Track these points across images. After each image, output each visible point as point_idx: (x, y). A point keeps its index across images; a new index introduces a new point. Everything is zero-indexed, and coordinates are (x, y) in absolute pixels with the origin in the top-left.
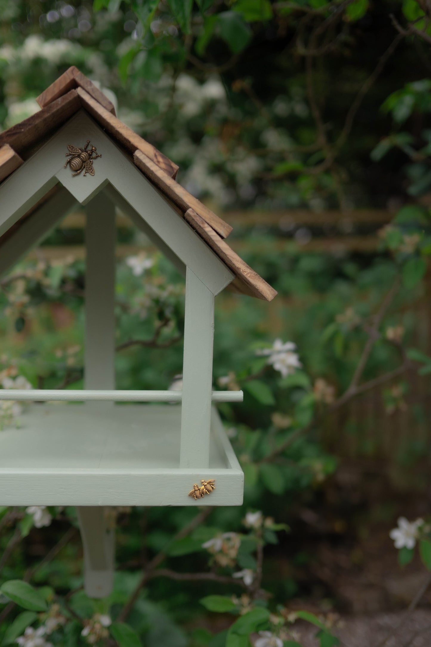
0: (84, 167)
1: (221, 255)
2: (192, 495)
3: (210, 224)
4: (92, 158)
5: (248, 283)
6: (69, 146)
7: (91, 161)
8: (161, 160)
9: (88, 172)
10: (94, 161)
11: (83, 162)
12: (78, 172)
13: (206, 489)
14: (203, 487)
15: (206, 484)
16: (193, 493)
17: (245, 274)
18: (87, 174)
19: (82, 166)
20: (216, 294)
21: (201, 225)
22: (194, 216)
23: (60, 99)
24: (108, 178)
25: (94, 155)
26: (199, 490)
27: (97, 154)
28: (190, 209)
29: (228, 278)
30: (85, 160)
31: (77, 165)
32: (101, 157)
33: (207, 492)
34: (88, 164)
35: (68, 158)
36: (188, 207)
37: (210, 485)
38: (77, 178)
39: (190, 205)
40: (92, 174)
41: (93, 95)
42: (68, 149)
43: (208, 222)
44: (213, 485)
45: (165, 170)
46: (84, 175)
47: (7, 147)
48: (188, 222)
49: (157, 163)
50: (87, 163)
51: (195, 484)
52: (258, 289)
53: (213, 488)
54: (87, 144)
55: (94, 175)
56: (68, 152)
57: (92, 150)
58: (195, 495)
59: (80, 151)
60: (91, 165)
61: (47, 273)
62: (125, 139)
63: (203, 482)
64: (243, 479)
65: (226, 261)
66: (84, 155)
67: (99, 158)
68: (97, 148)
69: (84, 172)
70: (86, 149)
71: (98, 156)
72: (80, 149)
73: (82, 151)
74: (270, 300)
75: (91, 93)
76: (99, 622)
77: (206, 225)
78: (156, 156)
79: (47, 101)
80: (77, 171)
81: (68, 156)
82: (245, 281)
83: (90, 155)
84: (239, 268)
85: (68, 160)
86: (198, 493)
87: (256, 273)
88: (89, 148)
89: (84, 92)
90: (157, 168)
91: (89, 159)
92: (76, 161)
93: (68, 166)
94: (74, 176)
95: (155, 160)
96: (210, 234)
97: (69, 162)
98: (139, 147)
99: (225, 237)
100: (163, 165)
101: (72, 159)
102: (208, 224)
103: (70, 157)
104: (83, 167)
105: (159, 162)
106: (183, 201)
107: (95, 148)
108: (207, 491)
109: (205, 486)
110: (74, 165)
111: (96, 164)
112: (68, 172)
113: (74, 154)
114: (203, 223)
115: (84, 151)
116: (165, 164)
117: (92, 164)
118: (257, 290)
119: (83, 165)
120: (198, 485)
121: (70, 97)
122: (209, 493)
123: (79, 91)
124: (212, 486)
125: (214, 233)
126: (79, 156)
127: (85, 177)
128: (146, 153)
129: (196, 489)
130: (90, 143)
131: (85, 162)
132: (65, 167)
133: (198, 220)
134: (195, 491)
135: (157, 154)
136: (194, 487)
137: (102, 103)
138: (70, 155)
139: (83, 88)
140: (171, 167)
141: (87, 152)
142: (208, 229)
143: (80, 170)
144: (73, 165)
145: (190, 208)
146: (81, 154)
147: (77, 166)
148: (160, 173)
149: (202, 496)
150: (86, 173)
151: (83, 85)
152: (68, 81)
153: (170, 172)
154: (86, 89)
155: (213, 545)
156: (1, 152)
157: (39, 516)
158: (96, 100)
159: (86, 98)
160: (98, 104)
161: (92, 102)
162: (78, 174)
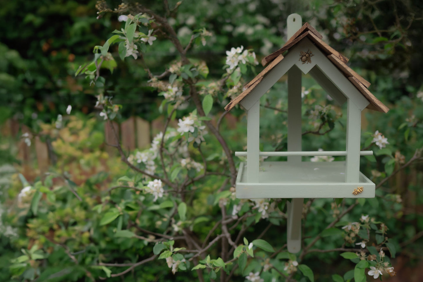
1: (364, 94)
2: (354, 194)
6: (301, 51)
8: (342, 58)
11: (307, 58)
17: (376, 102)
18: (308, 63)
20: (362, 110)
22: (355, 79)
23: (301, 36)
24: (317, 64)
25: (311, 55)
28: (354, 77)
29: (367, 103)
33: (360, 192)
36: (353, 76)
37: (361, 189)
39: (353, 75)
40: (310, 63)
41: (315, 34)
43: (361, 81)
45: (343, 62)
46: (307, 63)
47: (281, 55)
48: (350, 81)
53: (363, 190)
54: (308, 50)
56: (300, 54)
62: (327, 50)
64: (375, 187)
65: (367, 97)
66: (307, 55)
67: (313, 56)
69: (307, 62)
74: (386, 112)
75: (314, 33)
76: (292, 264)
77: (360, 83)
78: (340, 56)
79: (296, 37)
80: (304, 62)
81: (300, 56)
82: (375, 104)
83: (310, 55)
84: (373, 100)
86: (356, 192)
87: (381, 102)
88: (309, 52)
90: (340, 61)
91: (309, 57)
92: (304, 58)
93: (301, 60)
94: (303, 63)
95: (339, 58)
96: (361, 86)
97: (301, 58)
98: (333, 53)
99: (368, 87)
100: (342, 60)
105: (341, 58)
106: (350, 74)
107: (312, 52)
109: (359, 189)
111: (312, 59)
112: (301, 62)
114: (359, 82)
116: (343, 59)
117: (310, 59)
118: (381, 108)
120: (356, 189)
121: (305, 34)
123: (309, 32)
125: (364, 86)
126: (305, 56)
127: (307, 64)
128: (336, 55)
129: (356, 191)
132: (299, 60)
133: (356, 81)
135: (340, 55)
138: (302, 55)
139: (311, 31)
140: (346, 60)
141: (308, 54)
142: (361, 85)
147: (304, 60)
148: (341, 63)
151: (310, 30)
152: (305, 28)
153: (345, 62)
154: (312, 31)
155: (347, 228)
156: (278, 57)
157: (264, 213)
158: (316, 35)
159: (312, 34)
160: (317, 37)
161: (314, 36)
162: (305, 63)
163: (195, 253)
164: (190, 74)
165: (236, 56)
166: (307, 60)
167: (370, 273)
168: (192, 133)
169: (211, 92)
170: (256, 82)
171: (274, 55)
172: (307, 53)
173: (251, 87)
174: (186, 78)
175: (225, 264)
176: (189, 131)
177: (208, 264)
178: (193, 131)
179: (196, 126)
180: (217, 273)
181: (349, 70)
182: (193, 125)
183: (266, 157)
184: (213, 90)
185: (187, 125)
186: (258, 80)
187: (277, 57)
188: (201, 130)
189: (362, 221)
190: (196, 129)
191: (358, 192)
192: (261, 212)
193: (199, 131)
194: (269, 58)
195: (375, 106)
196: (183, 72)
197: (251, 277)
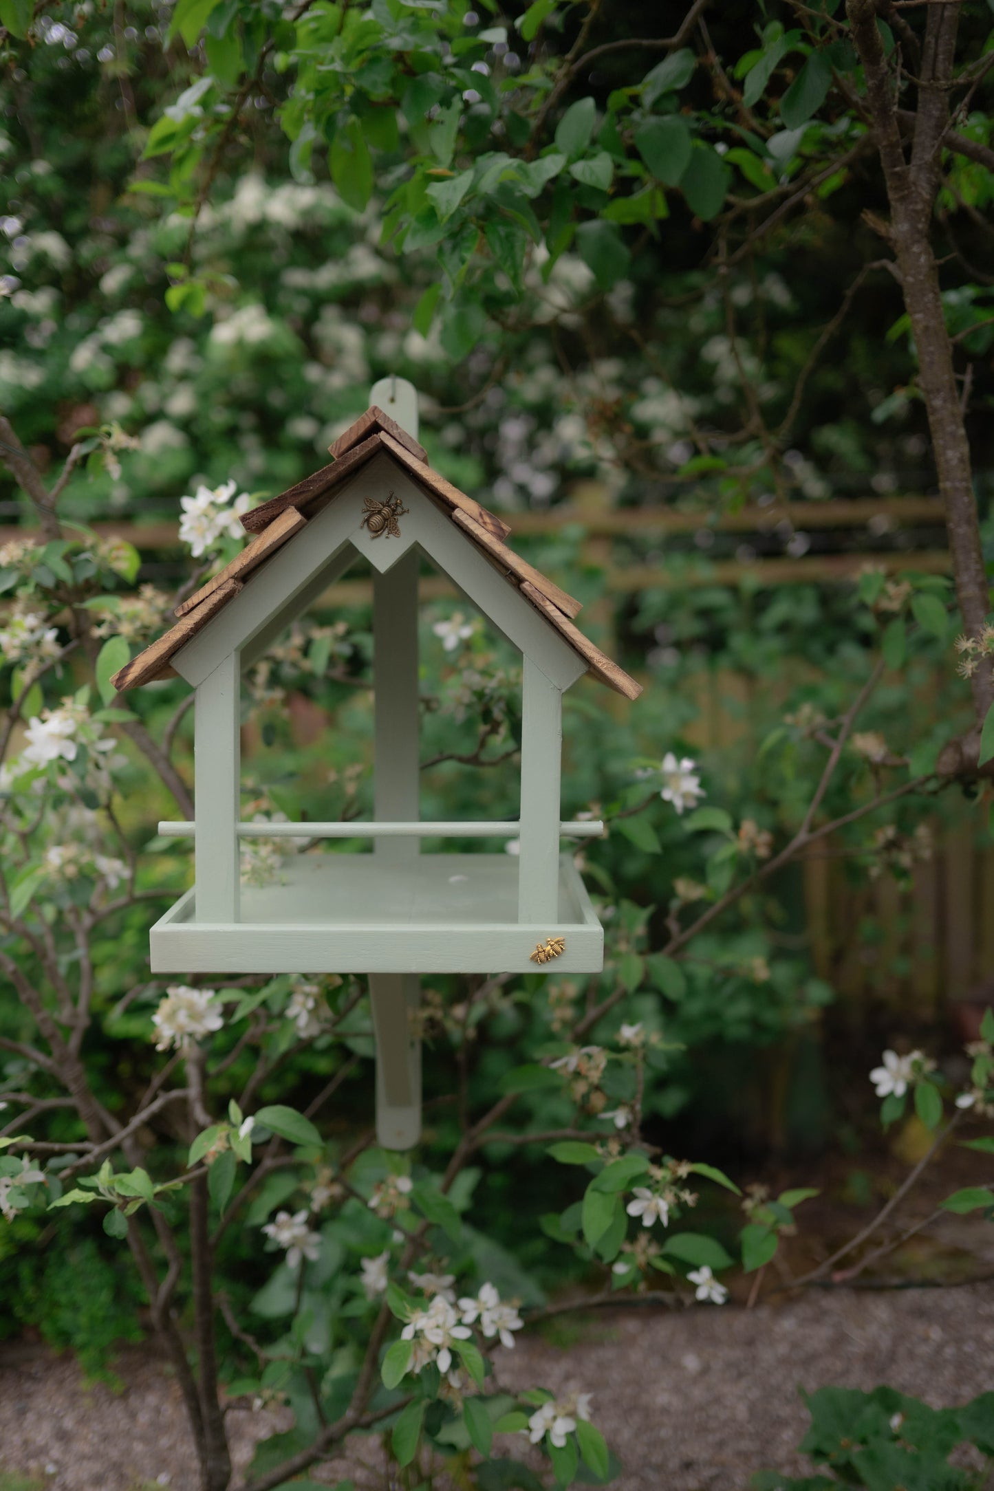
0: (387, 527)
1: (570, 639)
2: (534, 959)
3: (553, 601)
4: (397, 515)
6: (366, 499)
7: (395, 519)
8: (487, 520)
9: (392, 533)
10: (399, 517)
11: (386, 520)
13: (553, 951)
14: (549, 947)
15: (553, 943)
16: (536, 957)
17: (599, 665)
18: (391, 536)
19: (384, 525)
20: (563, 691)
21: (542, 603)
22: (533, 590)
23: (357, 447)
24: (418, 540)
25: (399, 510)
26: (544, 951)
27: (403, 509)
28: (527, 583)
29: (578, 669)
30: (388, 517)
31: (377, 524)
32: (408, 513)
33: (555, 954)
34: (392, 522)
35: (366, 516)
36: (525, 579)
37: (559, 945)
38: (377, 540)
39: (526, 577)
40: (397, 535)
41: (401, 442)
42: (365, 503)
43: (550, 598)
44: (562, 945)
45: (493, 533)
46: (387, 537)
47: (292, 509)
48: (526, 599)
49: (483, 525)
50: (390, 521)
51: (539, 944)
52: (618, 682)
53: (562, 949)
54: (390, 495)
56: (365, 507)
57: (396, 504)
58: (539, 959)
59: (381, 506)
60: (395, 524)
61: (306, 650)
62: (442, 494)
63: (549, 941)
64: (602, 938)
65: (577, 648)
66: (386, 511)
67: (406, 514)
68: (403, 501)
69: (386, 532)
70: (388, 502)
71: (404, 512)
72: (381, 503)
73: (384, 506)
74: (633, 699)
75: (398, 438)
76: (395, 1187)
77: (548, 603)
78: (481, 515)
79: (341, 450)
80: (377, 531)
81: (365, 512)
82: (600, 672)
83: (394, 511)
84: (592, 658)
85: (366, 518)
86: (542, 955)
87: (614, 664)
88: (393, 501)
89: (388, 436)
90: (484, 531)
91: (393, 516)
92: (376, 519)
93: (366, 525)
94: (373, 538)
95: (480, 521)
96: (553, 613)
97: (367, 521)
98: (459, 505)
99: (573, 618)
100: (490, 527)
101: (370, 516)
102: (551, 601)
103: (368, 513)
104: (384, 527)
105: (485, 523)
106: (517, 571)
107: (401, 501)
109: (552, 946)
110: (373, 524)
111: (402, 522)
112: (366, 533)
113: (373, 509)
114: (543, 600)
115: (386, 506)
116: (494, 525)
117: (397, 522)
118: (616, 684)
119: (385, 523)
120: (542, 945)
121: (370, 444)
122: (557, 957)
123: (382, 435)
125: (559, 613)
126: (379, 512)
127: (387, 540)
128: (469, 512)
129: (540, 950)
130: (393, 496)
131: (388, 519)
132: (362, 527)
133: (537, 595)
134: (539, 953)
135: (483, 513)
136: (538, 947)
137: (411, 450)
138: (368, 511)
139: (388, 433)
140: (502, 529)
141: (389, 506)
142: (550, 609)
143: (381, 530)
144: (371, 524)
145: (527, 580)
146: (382, 509)
147: (378, 526)
148: (487, 537)
149: (547, 959)
150: (389, 533)
151: (386, 428)
152: (368, 424)
153: (500, 535)
154: (391, 433)
155: (566, 1065)
156: (283, 517)
157: (303, 1020)
158: (404, 446)
159: (391, 444)
160: (407, 452)
161: (398, 450)
162: (378, 536)
163: (81, 1154)
164: (64, 573)
165: (212, 512)
166: (386, 525)
167: (634, 1209)
168: (70, 763)
169: (126, 629)
170: (212, 596)
171: (268, 510)
173: (195, 611)
174: (49, 582)
175: (159, 1188)
176: (61, 757)
177: (101, 1190)
178: (71, 755)
179: (83, 739)
180: (130, 1218)
181: (512, 559)
182: (72, 738)
183: (304, 841)
184: (138, 624)
185: (52, 736)
186: (219, 588)
187: (278, 515)
188: (104, 753)
189: (622, 1043)
190: (82, 751)
191: (549, 956)
192: (296, 1017)
193: (93, 753)
194: (255, 518)
196: (42, 564)
197: (280, 1227)
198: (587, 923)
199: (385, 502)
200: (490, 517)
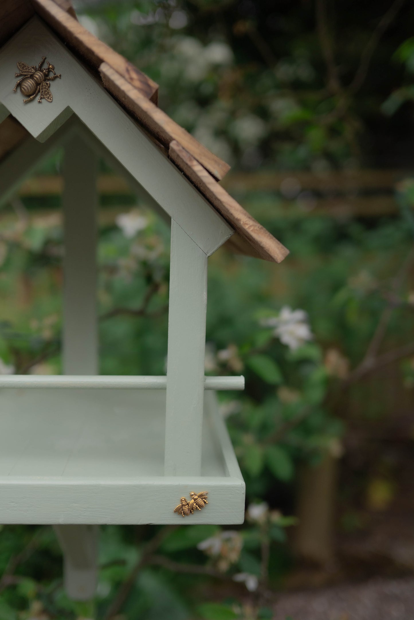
1: (216, 203)
2: (179, 511)
3: (200, 161)
4: (49, 80)
5: (250, 240)
6: (19, 63)
7: (47, 84)
8: (134, 75)
9: (44, 98)
10: (51, 82)
11: (38, 84)
12: (31, 97)
13: (196, 504)
14: (193, 501)
15: (197, 497)
16: (180, 509)
17: (246, 227)
18: (43, 100)
19: (36, 89)
20: (209, 255)
21: (189, 163)
22: (180, 150)
24: (69, 106)
25: (52, 75)
26: (188, 504)
27: (55, 74)
28: (174, 142)
29: (225, 233)
30: (40, 82)
31: (29, 88)
32: (60, 78)
33: (198, 508)
34: (44, 87)
35: (18, 80)
36: (172, 139)
37: (202, 498)
38: (30, 105)
39: (173, 136)
40: (49, 100)
42: (18, 67)
43: (198, 157)
44: (205, 498)
45: (140, 90)
46: (40, 102)
48: (173, 162)
49: (129, 80)
50: (42, 86)
51: (183, 498)
52: (264, 246)
53: (205, 502)
54: (42, 60)
55: (51, 102)
56: (18, 72)
57: (49, 68)
58: (182, 512)
59: (33, 71)
60: (47, 89)
62: (88, 49)
63: (192, 495)
64: (244, 491)
65: (223, 212)
66: (38, 75)
67: (58, 80)
68: (55, 67)
69: (38, 98)
70: (41, 66)
71: (57, 77)
72: (33, 68)
73: (36, 70)
74: (279, 261)
77: (195, 163)
78: (128, 71)
80: (29, 96)
81: (17, 76)
82: (246, 237)
83: (46, 75)
84: (238, 220)
85: (18, 82)
86: (186, 508)
87: (261, 226)
88: (45, 66)
90: (130, 86)
91: (45, 80)
92: (29, 84)
93: (19, 89)
94: (26, 103)
95: (127, 76)
96: (200, 175)
97: (19, 85)
98: (106, 59)
99: (220, 178)
100: (137, 84)
101: (23, 80)
102: (198, 161)
103: (21, 78)
104: (37, 91)
105: (132, 79)
106: (164, 131)
107: (53, 66)
108: (197, 506)
109: (195, 500)
110: (26, 88)
111: (55, 88)
112: (19, 98)
113: (25, 74)
114: (191, 160)
115: (39, 70)
116: (141, 81)
117: (49, 87)
118: (262, 248)
120: (186, 499)
122: (200, 509)
124: (204, 500)
125: (206, 174)
126: (32, 77)
127: (40, 105)
128: (115, 67)
129: (184, 503)
130: (46, 61)
131: (40, 84)
132: (15, 92)
133: (184, 156)
134: (183, 505)
135: (129, 69)
136: (182, 500)
138: (21, 75)
140: (149, 86)
141: (42, 71)
142: (197, 168)
143: (33, 94)
144: (24, 88)
145: (174, 139)
146: (34, 73)
147: (30, 90)
148: (134, 94)
149: (191, 512)
150: (41, 98)
153: (146, 91)
155: (211, 546)
162: (31, 101)
166: (39, 89)
172: (40, 69)
191: (192, 509)
195: (249, 241)
198: (229, 476)
199: (37, 67)
200: (137, 72)
